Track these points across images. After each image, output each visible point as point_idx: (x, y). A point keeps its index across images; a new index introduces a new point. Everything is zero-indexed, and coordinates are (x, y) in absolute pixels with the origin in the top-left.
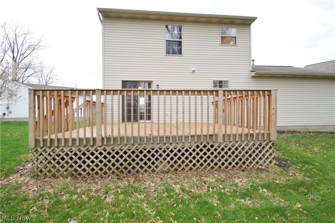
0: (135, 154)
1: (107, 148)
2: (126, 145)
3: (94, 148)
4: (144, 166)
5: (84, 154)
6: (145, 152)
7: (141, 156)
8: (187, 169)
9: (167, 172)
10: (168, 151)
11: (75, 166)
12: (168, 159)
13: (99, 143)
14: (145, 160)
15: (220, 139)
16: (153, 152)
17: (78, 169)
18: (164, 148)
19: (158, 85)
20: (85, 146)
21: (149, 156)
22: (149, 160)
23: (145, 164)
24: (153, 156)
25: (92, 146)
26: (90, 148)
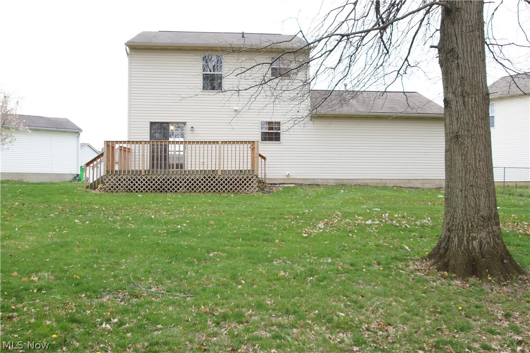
0: (165, 181)
1: (148, 176)
2: (159, 175)
3: (140, 176)
4: (170, 188)
5: (134, 180)
6: (171, 180)
7: (168, 182)
8: (197, 191)
9: (185, 192)
10: (185, 180)
11: (129, 187)
12: (186, 184)
13: (143, 173)
14: (171, 184)
15: (220, 173)
16: (176, 180)
17: (131, 188)
18: (183, 177)
19: (193, 128)
20: (135, 175)
21: (173, 182)
22: (173, 185)
23: (171, 187)
24: (176, 182)
25: (139, 175)
26: (138, 176)
